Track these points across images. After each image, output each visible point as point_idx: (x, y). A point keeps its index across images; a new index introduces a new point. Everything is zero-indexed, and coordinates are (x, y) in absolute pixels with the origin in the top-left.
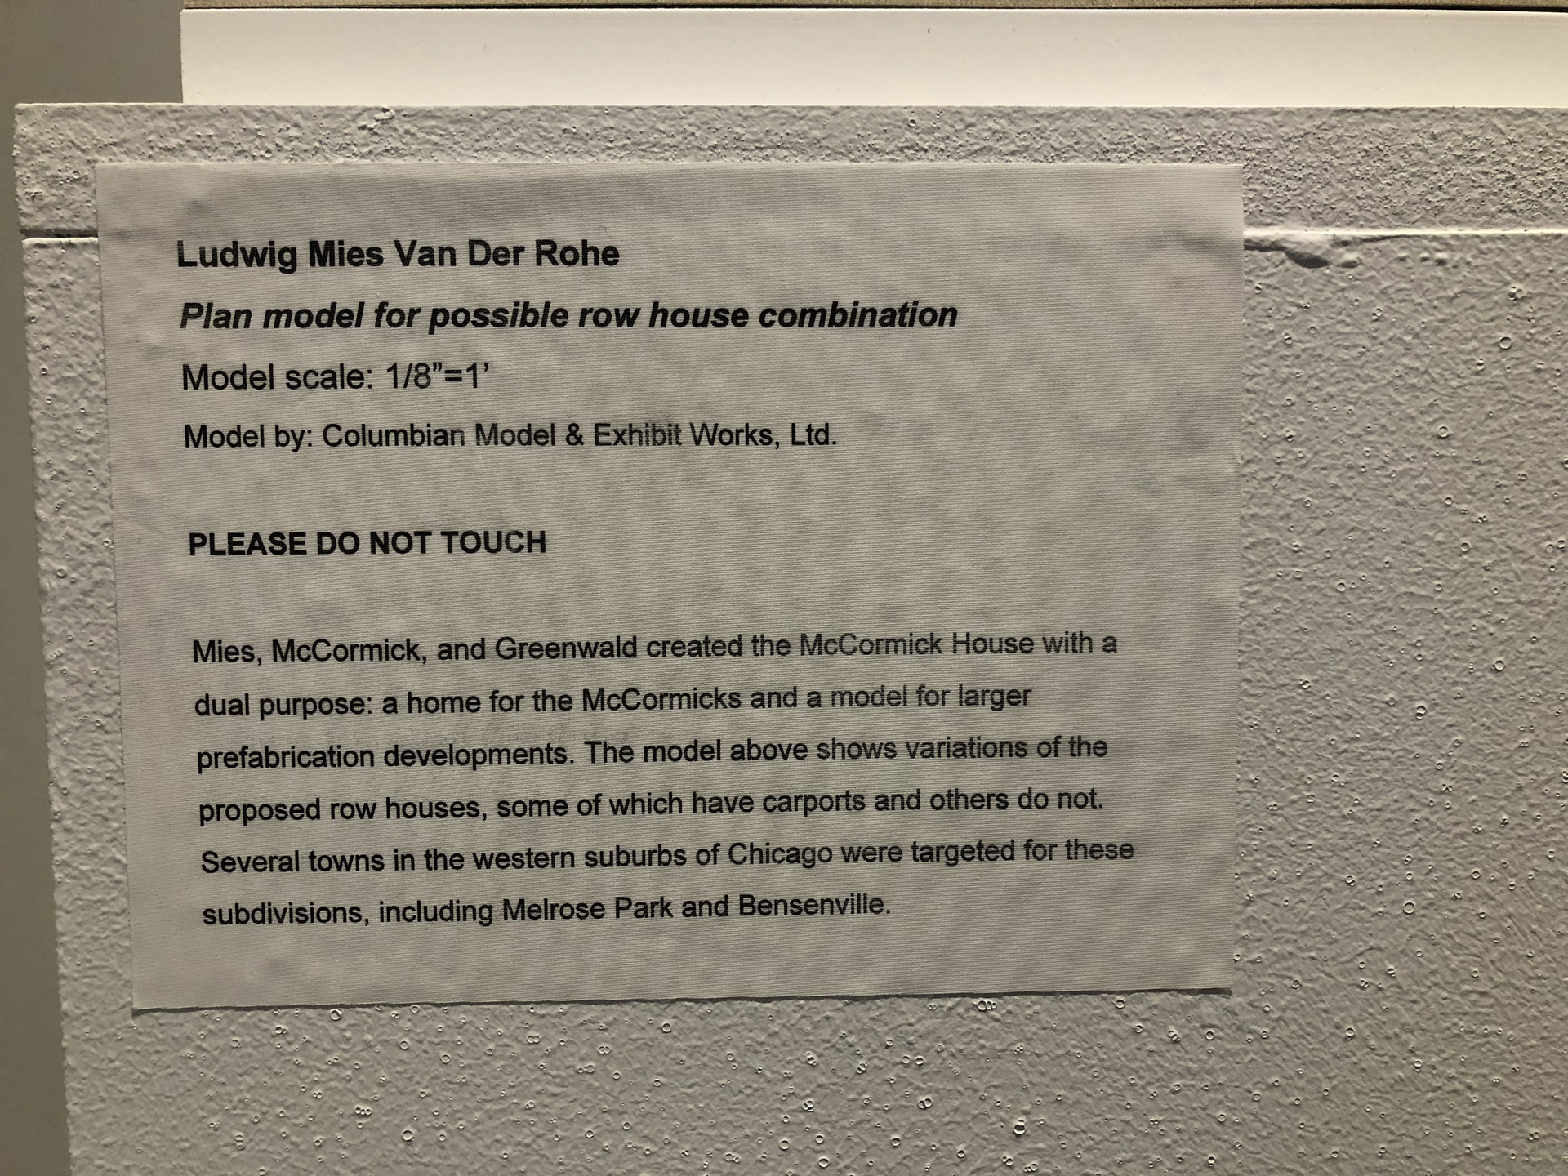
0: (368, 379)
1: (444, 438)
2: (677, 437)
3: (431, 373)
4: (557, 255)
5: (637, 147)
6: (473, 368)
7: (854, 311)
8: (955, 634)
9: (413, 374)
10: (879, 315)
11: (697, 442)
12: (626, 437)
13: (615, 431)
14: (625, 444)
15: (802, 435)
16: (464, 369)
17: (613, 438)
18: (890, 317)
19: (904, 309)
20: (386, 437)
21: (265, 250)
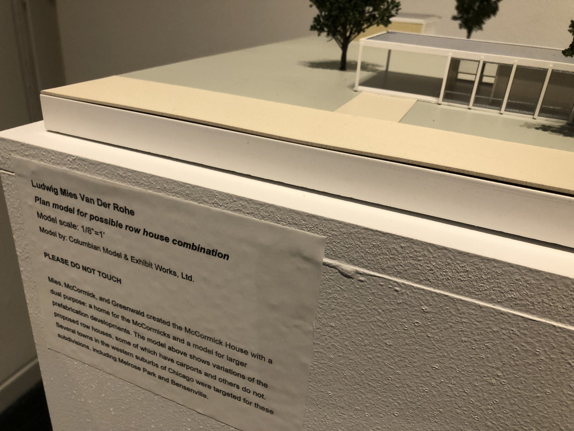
0: (77, 228)
1: (96, 248)
2: (152, 266)
3: (91, 231)
4: (119, 208)
5: (137, 183)
6: (101, 232)
7: (199, 247)
8: (226, 342)
9: (87, 230)
10: (206, 251)
11: (157, 269)
12: (139, 262)
13: (136, 260)
14: (138, 264)
15: (184, 276)
16: (99, 232)
17: (135, 261)
18: (209, 252)
19: (213, 251)
20: (83, 243)
21: (50, 187)
